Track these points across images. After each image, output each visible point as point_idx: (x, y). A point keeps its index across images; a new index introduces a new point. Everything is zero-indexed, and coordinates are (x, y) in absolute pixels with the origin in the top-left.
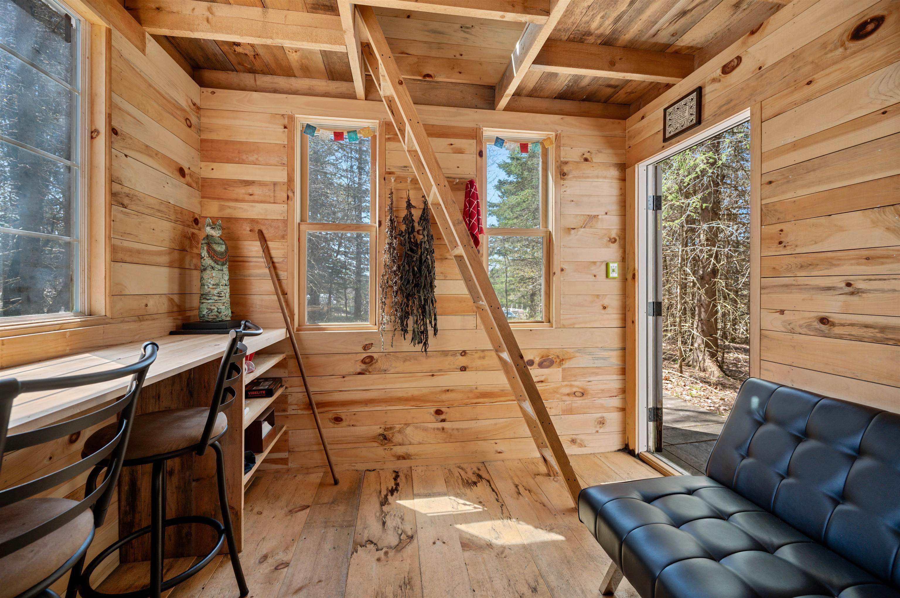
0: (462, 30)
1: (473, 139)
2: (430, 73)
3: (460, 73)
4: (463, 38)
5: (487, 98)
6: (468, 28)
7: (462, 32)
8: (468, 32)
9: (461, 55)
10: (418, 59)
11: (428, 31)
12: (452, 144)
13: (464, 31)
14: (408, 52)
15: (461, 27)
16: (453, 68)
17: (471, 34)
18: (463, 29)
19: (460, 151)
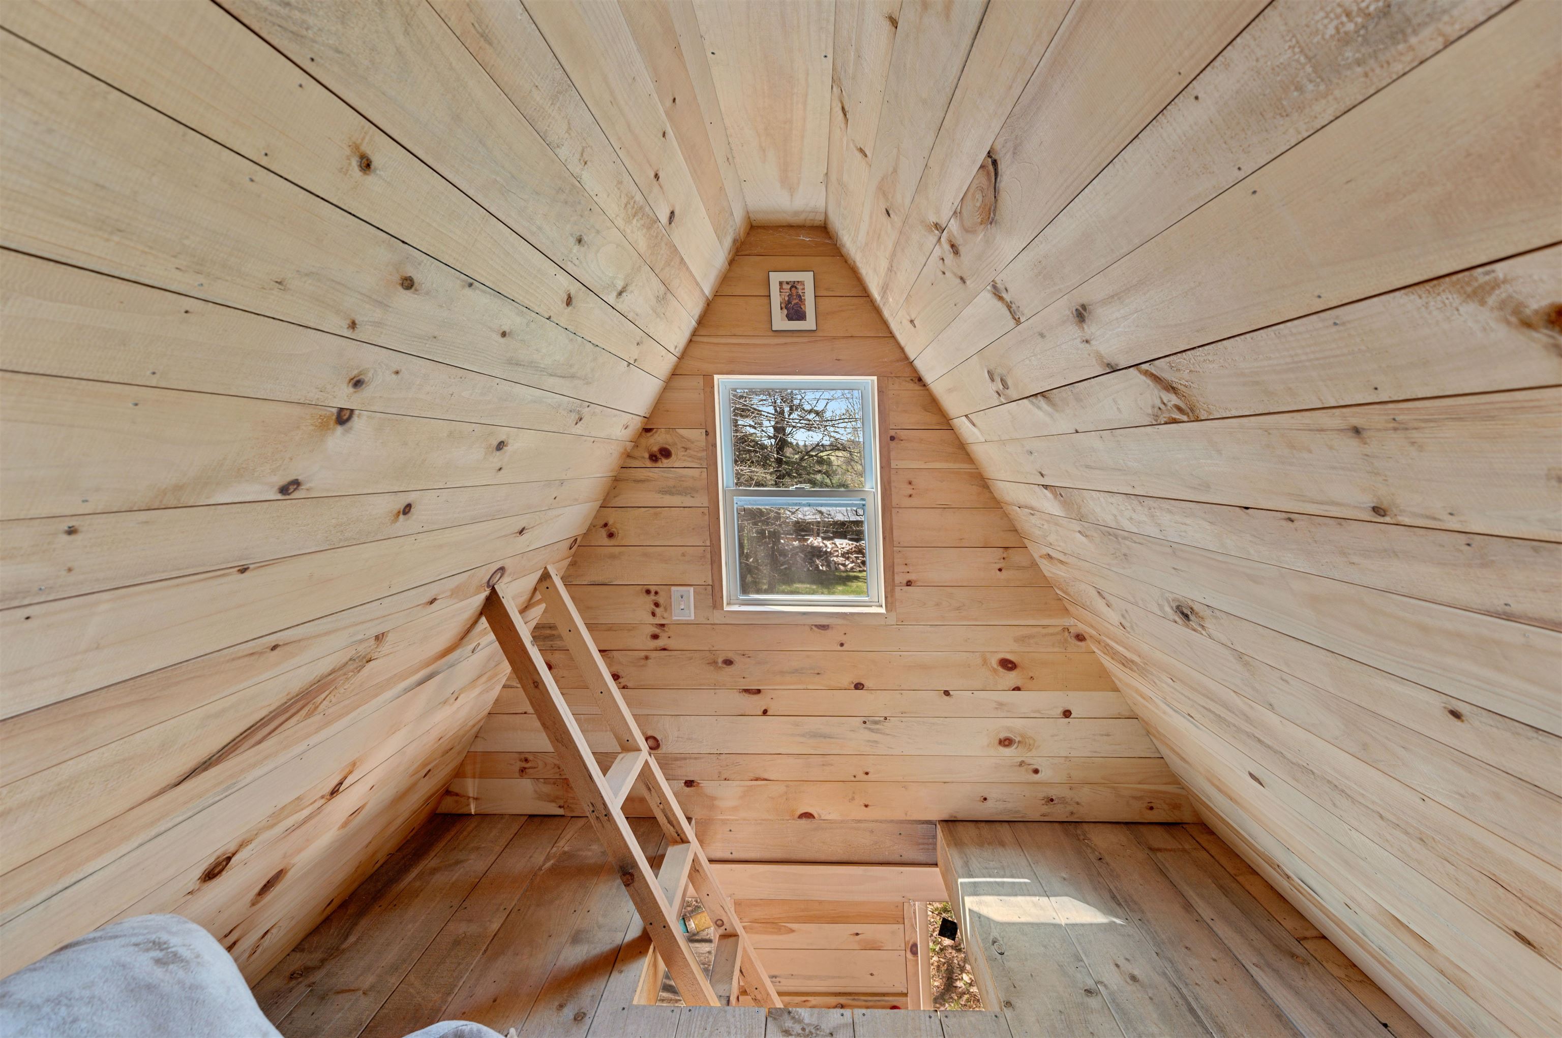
0: (865, 728)
1: (898, 923)
2: (810, 810)
3: (866, 806)
4: (869, 741)
5: (921, 841)
6: (876, 723)
7: (867, 732)
8: (878, 729)
9: (867, 773)
10: (787, 786)
11: (803, 735)
12: (857, 934)
13: (869, 729)
14: (766, 776)
15: (865, 722)
16: (853, 799)
17: (884, 734)
18: (868, 725)
19: (874, 946)
